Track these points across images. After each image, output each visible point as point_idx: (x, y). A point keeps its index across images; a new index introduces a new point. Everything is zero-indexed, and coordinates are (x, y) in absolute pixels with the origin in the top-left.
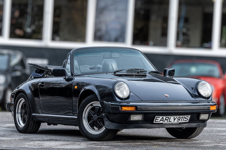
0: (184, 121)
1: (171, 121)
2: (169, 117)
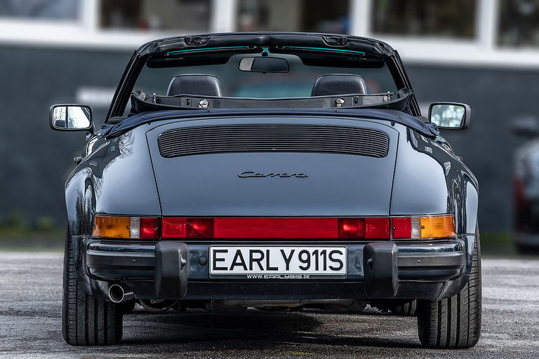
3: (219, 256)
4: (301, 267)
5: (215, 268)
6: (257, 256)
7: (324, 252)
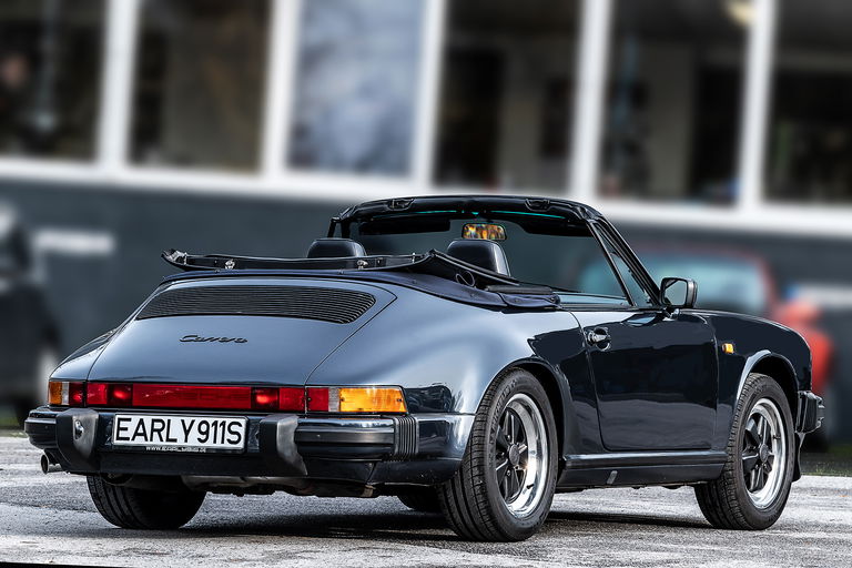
3: (123, 424)
4: (199, 439)
5: (118, 438)
6: (158, 426)
7: (223, 424)
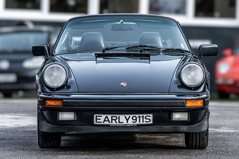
0: (145, 123)
1: (123, 123)
2: (117, 116)
